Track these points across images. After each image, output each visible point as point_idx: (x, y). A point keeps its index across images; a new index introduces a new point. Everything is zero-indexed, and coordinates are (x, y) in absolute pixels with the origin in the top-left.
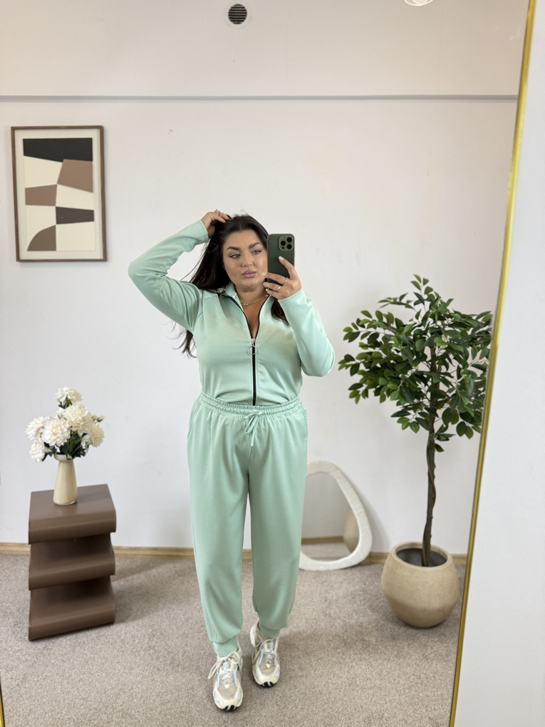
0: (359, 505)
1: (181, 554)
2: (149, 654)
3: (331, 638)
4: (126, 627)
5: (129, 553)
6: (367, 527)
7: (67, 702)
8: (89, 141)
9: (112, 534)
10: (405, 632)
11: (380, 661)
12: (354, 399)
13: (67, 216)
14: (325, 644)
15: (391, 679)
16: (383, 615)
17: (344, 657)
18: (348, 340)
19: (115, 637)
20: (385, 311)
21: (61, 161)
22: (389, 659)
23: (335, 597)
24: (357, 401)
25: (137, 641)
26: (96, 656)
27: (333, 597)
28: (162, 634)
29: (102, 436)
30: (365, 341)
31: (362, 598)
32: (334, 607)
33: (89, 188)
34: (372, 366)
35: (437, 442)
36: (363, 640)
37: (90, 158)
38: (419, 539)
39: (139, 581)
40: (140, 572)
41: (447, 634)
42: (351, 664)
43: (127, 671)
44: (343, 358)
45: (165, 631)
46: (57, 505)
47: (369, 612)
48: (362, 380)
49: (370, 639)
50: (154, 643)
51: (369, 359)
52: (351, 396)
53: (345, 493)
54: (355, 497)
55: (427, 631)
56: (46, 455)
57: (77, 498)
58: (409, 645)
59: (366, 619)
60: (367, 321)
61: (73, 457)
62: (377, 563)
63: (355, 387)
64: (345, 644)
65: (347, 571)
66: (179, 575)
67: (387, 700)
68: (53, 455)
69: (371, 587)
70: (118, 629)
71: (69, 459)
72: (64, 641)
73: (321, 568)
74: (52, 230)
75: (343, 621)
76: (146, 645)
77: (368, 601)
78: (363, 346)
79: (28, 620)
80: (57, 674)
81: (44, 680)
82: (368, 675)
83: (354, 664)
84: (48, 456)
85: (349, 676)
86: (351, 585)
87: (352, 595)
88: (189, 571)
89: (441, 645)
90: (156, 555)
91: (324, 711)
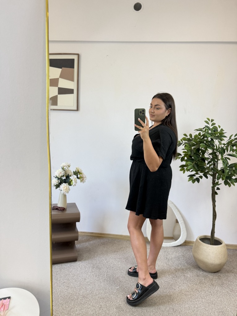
0: (182, 219)
1: (103, 236)
2: (92, 274)
3: (170, 274)
4: (82, 263)
5: (81, 234)
6: (185, 229)
7: (59, 290)
8: (73, 60)
11: (192, 285)
12: (182, 171)
13: (63, 91)
14: (168, 276)
15: (198, 292)
16: (192, 266)
17: (176, 282)
19: (78, 267)
21: (61, 68)
22: (196, 284)
24: (184, 172)
25: (86, 269)
26: (70, 273)
27: (170, 257)
28: (97, 267)
31: (182, 259)
32: (170, 261)
33: (73, 80)
36: (185, 276)
37: (73, 67)
38: (209, 234)
39: (86, 245)
40: (86, 242)
41: (222, 276)
42: (179, 285)
43: (83, 280)
45: (98, 266)
47: (185, 264)
49: (187, 276)
50: (94, 271)
53: (175, 214)
54: (180, 216)
55: (212, 274)
58: (205, 279)
59: (185, 267)
62: (188, 245)
63: (182, 166)
64: (176, 277)
65: (175, 247)
66: (103, 244)
67: (197, 300)
69: (186, 255)
70: (79, 263)
72: (57, 266)
73: (164, 246)
74: (57, 96)
75: (175, 267)
76: (91, 271)
77: (185, 260)
80: (55, 279)
82: (187, 290)
83: (181, 285)
85: (179, 289)
86: (177, 253)
87: (178, 257)
88: (106, 243)
89: (219, 280)
90: (92, 236)
91: (169, 302)
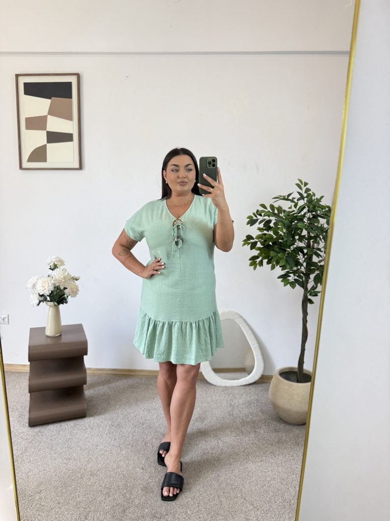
0: (255, 342)
1: (132, 373)
2: (109, 437)
3: (233, 430)
4: (94, 419)
5: (96, 372)
6: (260, 357)
7: (54, 465)
8: (69, 85)
9: (85, 357)
10: (284, 427)
11: (266, 445)
12: (253, 267)
13: (54, 137)
14: (229, 433)
18: (249, 225)
19: (87, 426)
20: (276, 205)
21: (50, 99)
22: (272, 444)
23: (237, 404)
24: (255, 269)
25: (101, 429)
26: (74, 437)
27: (236, 403)
29: (78, 290)
30: (262, 226)
31: (256, 405)
32: (236, 410)
33: (70, 118)
34: (266, 244)
35: (309, 297)
36: (255, 432)
37: (70, 96)
38: (295, 365)
39: (103, 391)
40: (103, 385)
42: (246, 447)
43: (94, 447)
44: (246, 238)
45: (120, 423)
46: (48, 336)
47: (260, 414)
48: (259, 253)
49: (260, 431)
50: (113, 431)
51: (264, 239)
52: (251, 265)
53: (245, 334)
54: (252, 336)
55: (299, 427)
56: (40, 302)
57: (61, 332)
58: (286, 435)
59: (257, 418)
60: (263, 211)
61: (58, 304)
62: (267, 383)
63: (253, 259)
64: (243, 434)
65: (246, 387)
66: (131, 388)
68: (45, 302)
69: (262, 398)
70: (89, 421)
71: (55, 305)
72: (52, 427)
73: (228, 385)
74: (44, 147)
75: (242, 419)
76: (107, 431)
77: (260, 407)
78: (260, 229)
79: (28, 414)
80: (47, 448)
81: (39, 451)
84: (42, 303)
86: (248, 396)
87: (249, 402)
88: (137, 385)
90: (115, 374)
91: (226, 475)
